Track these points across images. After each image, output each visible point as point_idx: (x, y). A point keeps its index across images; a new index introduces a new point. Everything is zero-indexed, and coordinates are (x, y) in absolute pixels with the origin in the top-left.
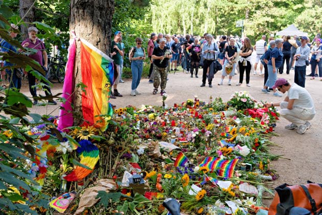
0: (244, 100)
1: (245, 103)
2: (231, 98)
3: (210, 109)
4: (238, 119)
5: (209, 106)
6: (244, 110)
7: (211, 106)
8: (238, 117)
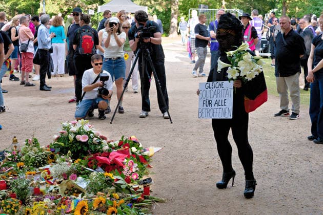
0: (82, 138)
1: (86, 144)
2: (56, 136)
3: (19, 164)
4: (80, 178)
5: (15, 160)
6: (86, 158)
7: (19, 158)
8: (78, 174)
